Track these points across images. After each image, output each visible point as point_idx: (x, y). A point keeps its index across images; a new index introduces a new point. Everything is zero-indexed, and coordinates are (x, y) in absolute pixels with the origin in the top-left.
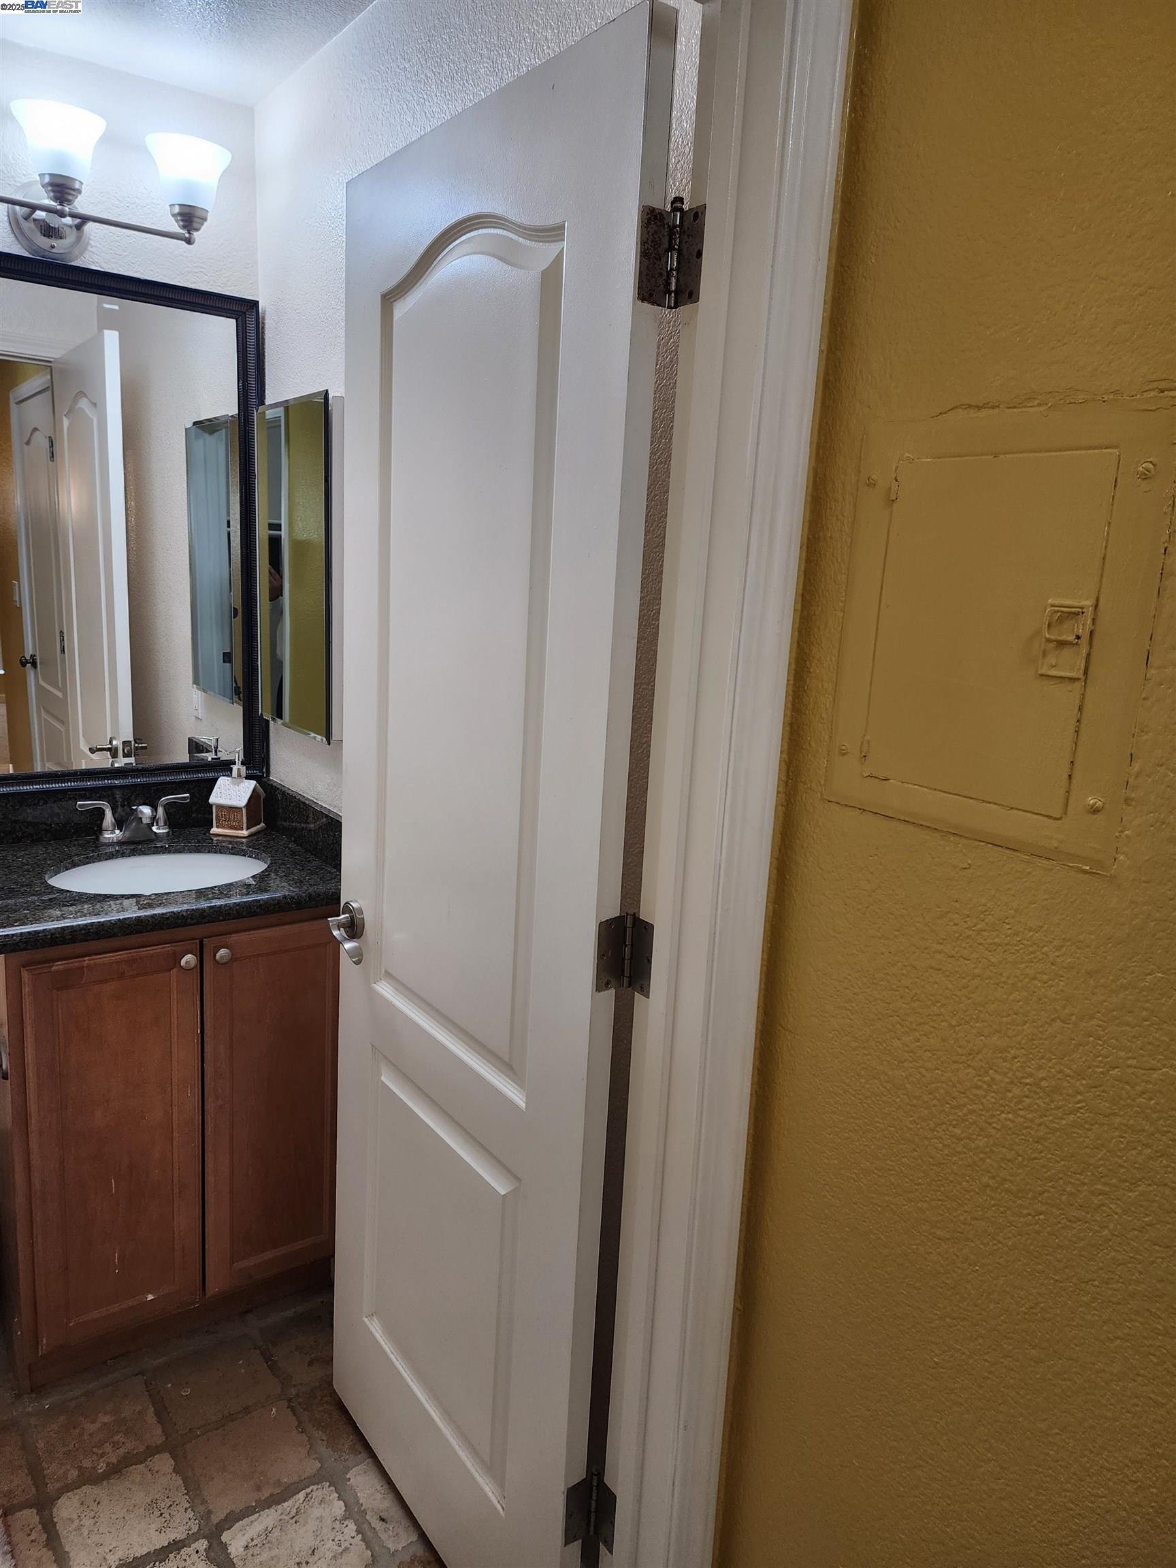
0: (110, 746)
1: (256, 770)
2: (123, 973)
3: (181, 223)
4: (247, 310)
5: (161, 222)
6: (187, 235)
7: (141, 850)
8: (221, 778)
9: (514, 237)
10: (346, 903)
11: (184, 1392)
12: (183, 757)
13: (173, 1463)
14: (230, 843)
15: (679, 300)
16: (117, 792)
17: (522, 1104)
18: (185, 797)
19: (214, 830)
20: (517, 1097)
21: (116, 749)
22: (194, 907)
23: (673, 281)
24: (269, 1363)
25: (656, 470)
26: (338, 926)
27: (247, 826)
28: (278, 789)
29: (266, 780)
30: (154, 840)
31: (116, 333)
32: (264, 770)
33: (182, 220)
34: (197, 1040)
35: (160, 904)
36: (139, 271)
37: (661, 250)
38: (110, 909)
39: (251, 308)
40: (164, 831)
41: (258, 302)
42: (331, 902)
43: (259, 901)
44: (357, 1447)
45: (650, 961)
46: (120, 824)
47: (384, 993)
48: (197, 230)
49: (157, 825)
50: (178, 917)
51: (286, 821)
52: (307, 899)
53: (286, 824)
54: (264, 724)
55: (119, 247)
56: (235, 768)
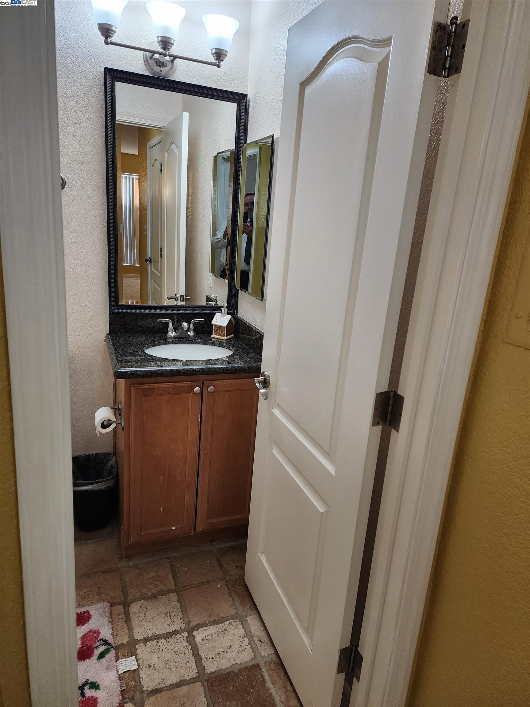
0: (175, 297)
1: (232, 311)
2: (171, 392)
3: (216, 58)
4: (242, 99)
5: (208, 58)
6: (218, 63)
7: (182, 341)
8: (217, 313)
9: (366, 47)
10: (263, 372)
11: (185, 569)
12: (204, 303)
13: (177, 598)
14: (219, 342)
15: (450, 73)
16: (175, 316)
17: (333, 473)
18: (201, 320)
19: (213, 336)
20: (331, 469)
21: (178, 298)
22: (201, 367)
23: (448, 62)
24: (220, 564)
25: (429, 167)
26: (259, 382)
27: (226, 335)
28: (240, 320)
29: (235, 316)
30: (188, 338)
31: (188, 113)
32: (235, 312)
33: (216, 56)
34: (198, 424)
35: (187, 365)
36: (197, 82)
37: (443, 46)
38: (167, 365)
39: (244, 98)
40: (193, 334)
41: (247, 95)
42: (256, 371)
43: (227, 367)
44: (252, 607)
45: (401, 415)
46: (175, 330)
47: (276, 414)
48: (222, 61)
49: (190, 331)
50: (194, 371)
51: (242, 334)
52: (248, 369)
53: (242, 336)
54: (236, 291)
55: (189, 71)
56: (223, 309)
